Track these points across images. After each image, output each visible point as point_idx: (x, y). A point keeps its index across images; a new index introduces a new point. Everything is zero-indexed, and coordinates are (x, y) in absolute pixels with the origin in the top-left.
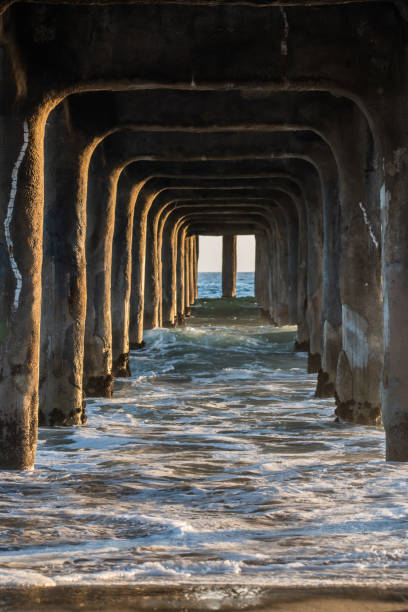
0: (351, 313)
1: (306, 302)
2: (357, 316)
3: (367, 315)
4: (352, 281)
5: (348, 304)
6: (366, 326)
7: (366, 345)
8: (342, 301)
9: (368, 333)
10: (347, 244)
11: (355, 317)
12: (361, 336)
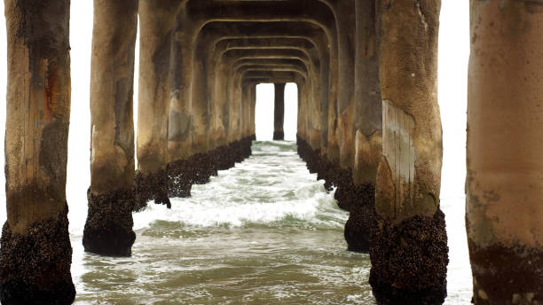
0: (393, 109)
1: (336, 122)
2: (402, 114)
3: (413, 112)
4: (395, 69)
5: (390, 99)
6: (413, 126)
7: (412, 149)
8: (383, 97)
9: (415, 134)
10: (389, 26)
11: (398, 115)
12: (406, 139)
